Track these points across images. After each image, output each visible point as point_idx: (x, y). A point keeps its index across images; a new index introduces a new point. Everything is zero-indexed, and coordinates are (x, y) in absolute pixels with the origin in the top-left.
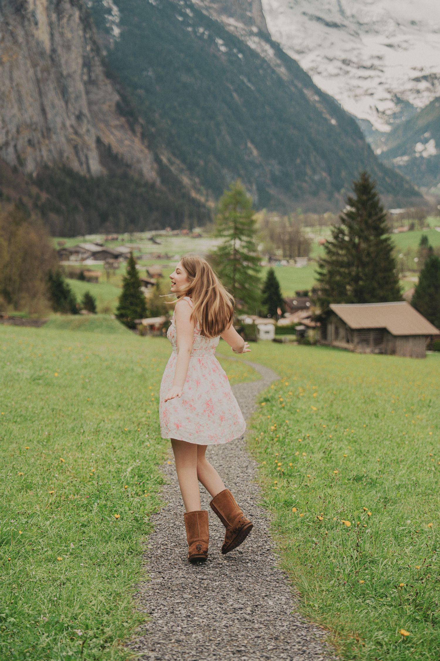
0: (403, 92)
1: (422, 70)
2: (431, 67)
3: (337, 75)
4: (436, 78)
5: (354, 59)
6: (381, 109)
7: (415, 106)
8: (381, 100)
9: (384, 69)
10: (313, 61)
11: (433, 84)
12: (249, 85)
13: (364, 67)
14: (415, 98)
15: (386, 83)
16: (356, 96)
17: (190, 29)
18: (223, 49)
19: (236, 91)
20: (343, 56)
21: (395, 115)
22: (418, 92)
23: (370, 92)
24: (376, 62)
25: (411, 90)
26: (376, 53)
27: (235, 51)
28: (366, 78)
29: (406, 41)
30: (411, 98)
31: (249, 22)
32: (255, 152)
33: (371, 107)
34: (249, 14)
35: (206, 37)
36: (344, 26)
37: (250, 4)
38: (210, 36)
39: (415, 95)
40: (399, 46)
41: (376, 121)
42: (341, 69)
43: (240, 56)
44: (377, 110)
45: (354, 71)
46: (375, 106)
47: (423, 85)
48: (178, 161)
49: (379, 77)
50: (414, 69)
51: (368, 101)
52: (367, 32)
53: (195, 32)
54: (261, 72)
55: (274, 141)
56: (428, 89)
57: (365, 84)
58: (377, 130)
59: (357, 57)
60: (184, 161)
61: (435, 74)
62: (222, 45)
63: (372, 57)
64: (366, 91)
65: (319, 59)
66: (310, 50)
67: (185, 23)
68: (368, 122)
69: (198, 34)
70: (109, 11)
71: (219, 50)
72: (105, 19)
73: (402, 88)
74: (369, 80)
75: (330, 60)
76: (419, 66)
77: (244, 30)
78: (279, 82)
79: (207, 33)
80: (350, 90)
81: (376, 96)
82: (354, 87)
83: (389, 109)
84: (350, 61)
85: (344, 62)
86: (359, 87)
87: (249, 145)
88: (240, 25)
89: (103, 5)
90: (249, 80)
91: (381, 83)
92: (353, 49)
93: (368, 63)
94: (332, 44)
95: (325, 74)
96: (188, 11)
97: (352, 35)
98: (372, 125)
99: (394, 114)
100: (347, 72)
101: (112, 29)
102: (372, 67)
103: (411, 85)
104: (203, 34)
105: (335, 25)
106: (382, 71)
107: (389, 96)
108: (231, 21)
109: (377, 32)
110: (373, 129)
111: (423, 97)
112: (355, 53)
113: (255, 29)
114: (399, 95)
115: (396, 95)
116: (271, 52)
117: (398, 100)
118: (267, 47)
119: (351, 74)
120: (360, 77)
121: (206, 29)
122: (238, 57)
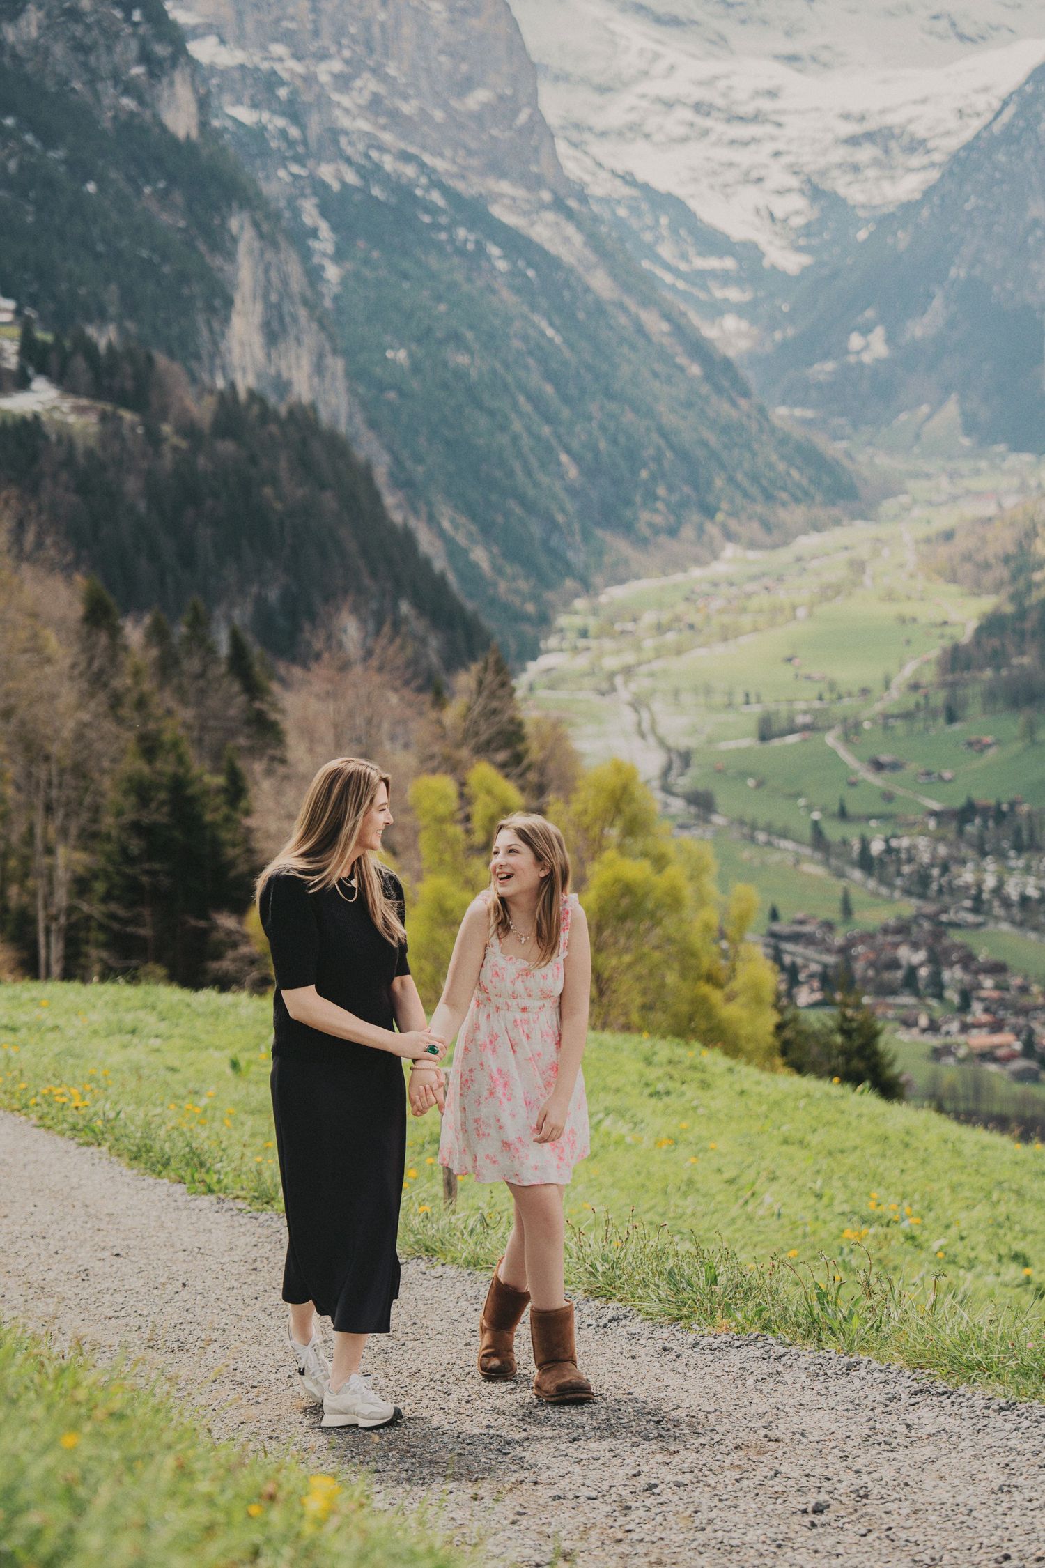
0: (824, 173)
1: (862, 118)
2: (883, 112)
3: (684, 140)
4: (892, 136)
5: (720, 102)
6: (779, 214)
7: (851, 202)
8: (779, 192)
9: (782, 119)
10: (632, 109)
11: (887, 151)
12: (550, 332)
13: (741, 119)
14: (850, 184)
15: (788, 153)
16: (726, 186)
17: (443, 236)
18: (502, 265)
19: (530, 353)
20: (698, 94)
21: (808, 230)
22: (856, 168)
23: (755, 174)
24: (766, 105)
25: (840, 166)
26: (766, 84)
27: (521, 264)
28: (746, 144)
29: (826, 47)
30: (842, 185)
31: (534, 183)
32: (573, 472)
33: (758, 211)
34: (534, 168)
35: (470, 246)
36: (694, 22)
37: (536, 150)
38: (478, 243)
39: (849, 177)
40: (814, 59)
41: (770, 243)
42: (692, 125)
43: (531, 273)
44: (771, 215)
45: (720, 128)
46: (767, 208)
47: (865, 154)
48: (463, 520)
49: (773, 138)
50: (846, 117)
51: (751, 196)
52: (743, 22)
53: (452, 240)
54: (567, 294)
55: (603, 445)
56: (876, 162)
57: (743, 157)
58: (773, 267)
59: (724, 95)
60: (473, 517)
61: (890, 128)
62: (500, 258)
63: (757, 94)
64: (747, 173)
65: (644, 104)
66: (626, 85)
67: (436, 226)
68: (754, 246)
69: (457, 244)
70: (314, 233)
71: (494, 268)
72: (309, 249)
73: (822, 162)
74: (753, 147)
75: (668, 105)
76: (855, 108)
77: (528, 201)
78: (599, 309)
79: (472, 237)
80: (714, 173)
81: (770, 184)
82: (722, 164)
83: (797, 213)
84: (711, 106)
85: (698, 107)
86: (731, 165)
87: (564, 458)
88: (520, 193)
89: (303, 224)
90: (551, 324)
91: (777, 154)
92: (716, 78)
93: (748, 109)
94: (672, 68)
95: (658, 137)
96: (436, 197)
97: (712, 42)
98: (763, 255)
99: (808, 225)
100: (706, 133)
101: (322, 268)
102: (757, 118)
103: (840, 154)
104: (466, 241)
105: (674, 22)
106: (779, 125)
107: (794, 182)
108: (505, 187)
109: (765, 22)
110: (766, 263)
111: (866, 180)
112: (722, 84)
113: (546, 196)
114: (815, 179)
115: (809, 181)
116: (578, 239)
117: (815, 191)
118: (570, 230)
119: (713, 137)
120: (733, 142)
121: (470, 230)
122: (527, 277)
